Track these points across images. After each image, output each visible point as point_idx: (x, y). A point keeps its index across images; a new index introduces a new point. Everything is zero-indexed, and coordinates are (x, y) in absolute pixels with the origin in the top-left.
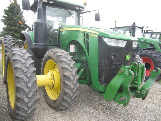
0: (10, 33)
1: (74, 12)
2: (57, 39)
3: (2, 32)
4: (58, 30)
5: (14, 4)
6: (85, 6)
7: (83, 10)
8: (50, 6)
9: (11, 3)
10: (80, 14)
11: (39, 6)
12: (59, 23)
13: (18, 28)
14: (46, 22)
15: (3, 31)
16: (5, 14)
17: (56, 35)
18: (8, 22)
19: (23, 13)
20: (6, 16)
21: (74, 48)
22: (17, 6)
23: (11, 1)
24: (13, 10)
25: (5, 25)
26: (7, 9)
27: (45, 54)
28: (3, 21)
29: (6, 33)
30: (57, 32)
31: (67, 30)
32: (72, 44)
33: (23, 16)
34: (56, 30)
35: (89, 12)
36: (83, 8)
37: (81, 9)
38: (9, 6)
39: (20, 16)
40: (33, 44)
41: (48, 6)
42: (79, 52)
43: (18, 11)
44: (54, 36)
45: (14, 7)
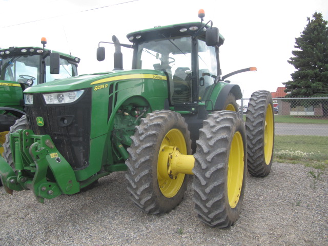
5: (315, 21)
23: (309, 19)
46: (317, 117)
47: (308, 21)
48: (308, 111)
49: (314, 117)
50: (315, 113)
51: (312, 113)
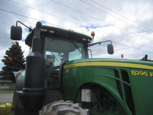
0: (9, 72)
1: (80, 44)
2: (58, 80)
3: (2, 72)
4: (61, 68)
5: (16, 45)
6: (93, 38)
7: (91, 42)
8: (50, 38)
9: (13, 45)
10: (88, 46)
11: (35, 35)
12: (62, 58)
13: (17, 67)
14: (44, 56)
15: (2, 70)
16: (6, 54)
17: (58, 74)
18: (8, 62)
19: (23, 53)
20: (7, 56)
21: (89, 95)
22: (19, 47)
23: (13, 43)
24: (14, 51)
25: (5, 65)
26: (8, 50)
27: (41, 111)
28: (3, 61)
29: (5, 72)
30: (58, 70)
31: (75, 66)
32: (85, 88)
33: (23, 56)
34: (57, 67)
35: (99, 44)
36: (91, 39)
37: (89, 40)
38: (11, 48)
39: (20, 56)
40: (24, 88)
41: (48, 37)
42: (99, 104)
43: (19, 51)
44: (55, 76)
45: (16, 48)
46: (11, 89)
47: (13, 44)
48: (6, 86)
49: (9, 89)
50: (10, 87)
51: (8, 87)
